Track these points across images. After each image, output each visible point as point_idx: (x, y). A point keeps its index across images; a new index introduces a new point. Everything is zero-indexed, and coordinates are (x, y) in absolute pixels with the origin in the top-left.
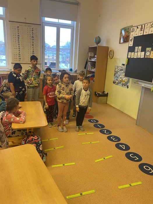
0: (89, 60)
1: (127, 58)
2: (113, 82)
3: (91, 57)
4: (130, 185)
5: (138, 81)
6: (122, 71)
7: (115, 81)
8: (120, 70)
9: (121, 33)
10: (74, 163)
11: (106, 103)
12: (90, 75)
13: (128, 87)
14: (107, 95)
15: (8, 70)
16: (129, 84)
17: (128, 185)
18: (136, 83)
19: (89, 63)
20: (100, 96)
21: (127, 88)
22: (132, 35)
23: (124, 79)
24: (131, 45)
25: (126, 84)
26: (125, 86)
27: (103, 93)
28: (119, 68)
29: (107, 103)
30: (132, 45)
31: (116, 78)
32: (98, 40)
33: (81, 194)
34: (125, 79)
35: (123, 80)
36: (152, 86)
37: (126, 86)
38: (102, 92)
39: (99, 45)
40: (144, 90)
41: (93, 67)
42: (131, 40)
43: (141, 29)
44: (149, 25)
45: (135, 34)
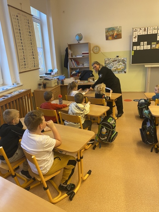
8: (113, 61)
16: (127, 70)
21: (124, 73)
22: (135, 34)
25: (122, 71)
28: (110, 60)
30: (137, 41)
35: (119, 68)
42: (134, 37)
43: (145, 30)
44: (152, 28)
45: (138, 33)
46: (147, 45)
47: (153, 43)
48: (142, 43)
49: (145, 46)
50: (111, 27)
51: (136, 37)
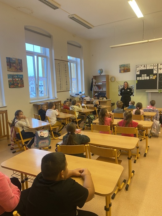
1: (136, 80)
5: (146, 90)
9: (121, 67)
13: (133, 96)
22: (138, 69)
30: (139, 74)
43: (144, 67)
44: (149, 65)
45: (140, 68)
46: (147, 76)
47: (150, 75)
48: (143, 75)
49: (145, 77)
50: (122, 64)
51: (138, 71)
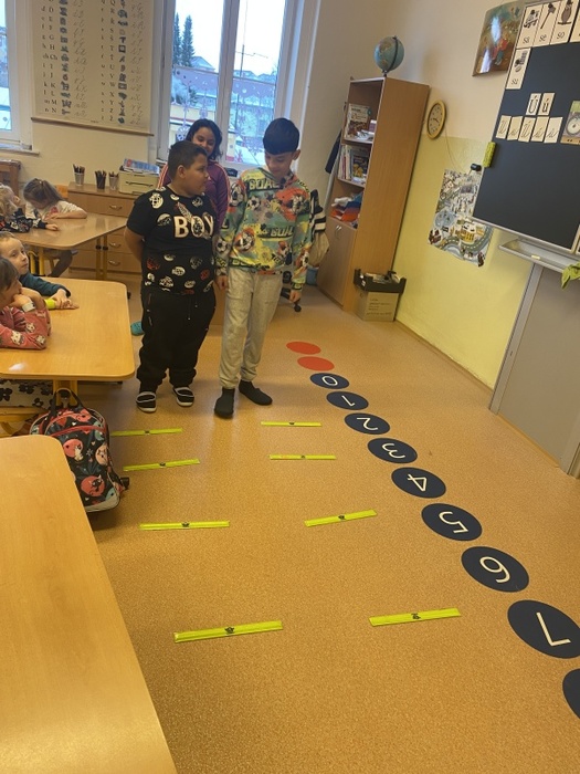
0: (346, 136)
2: (431, 238)
3: (357, 123)
4: (415, 617)
5: (521, 239)
6: (469, 196)
7: (437, 232)
8: (463, 192)
9: (487, 28)
10: (224, 523)
11: (395, 319)
12: (346, 200)
13: (481, 262)
14: (399, 288)
15: (16, 147)
16: (489, 251)
17: (408, 617)
18: (513, 245)
19: (346, 150)
20: (372, 286)
21: (477, 264)
22: (526, 41)
23: (471, 227)
24: (515, 82)
25: (474, 250)
26: (472, 255)
27: (386, 278)
28: (457, 182)
29: (398, 318)
31: (442, 223)
32: (390, 51)
33: (230, 631)
34: (477, 227)
35: (469, 231)
36: (567, 263)
37: (476, 257)
38: (385, 273)
39: (391, 75)
40: (536, 277)
41: (360, 169)
42: (518, 62)
43: (566, 16)
45: (538, 33)
47: (575, 106)
51: (523, 59)
